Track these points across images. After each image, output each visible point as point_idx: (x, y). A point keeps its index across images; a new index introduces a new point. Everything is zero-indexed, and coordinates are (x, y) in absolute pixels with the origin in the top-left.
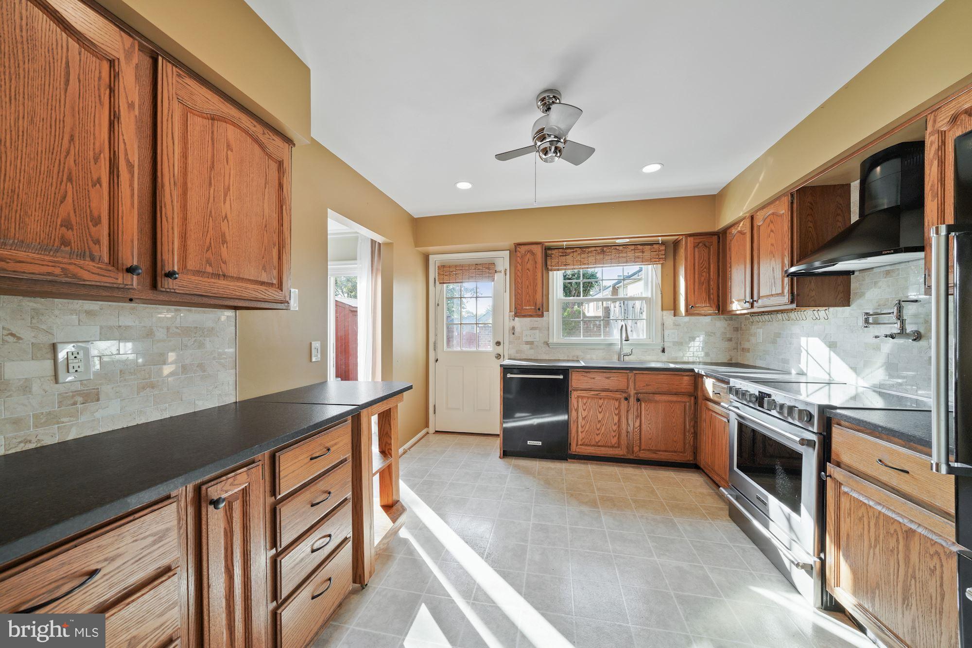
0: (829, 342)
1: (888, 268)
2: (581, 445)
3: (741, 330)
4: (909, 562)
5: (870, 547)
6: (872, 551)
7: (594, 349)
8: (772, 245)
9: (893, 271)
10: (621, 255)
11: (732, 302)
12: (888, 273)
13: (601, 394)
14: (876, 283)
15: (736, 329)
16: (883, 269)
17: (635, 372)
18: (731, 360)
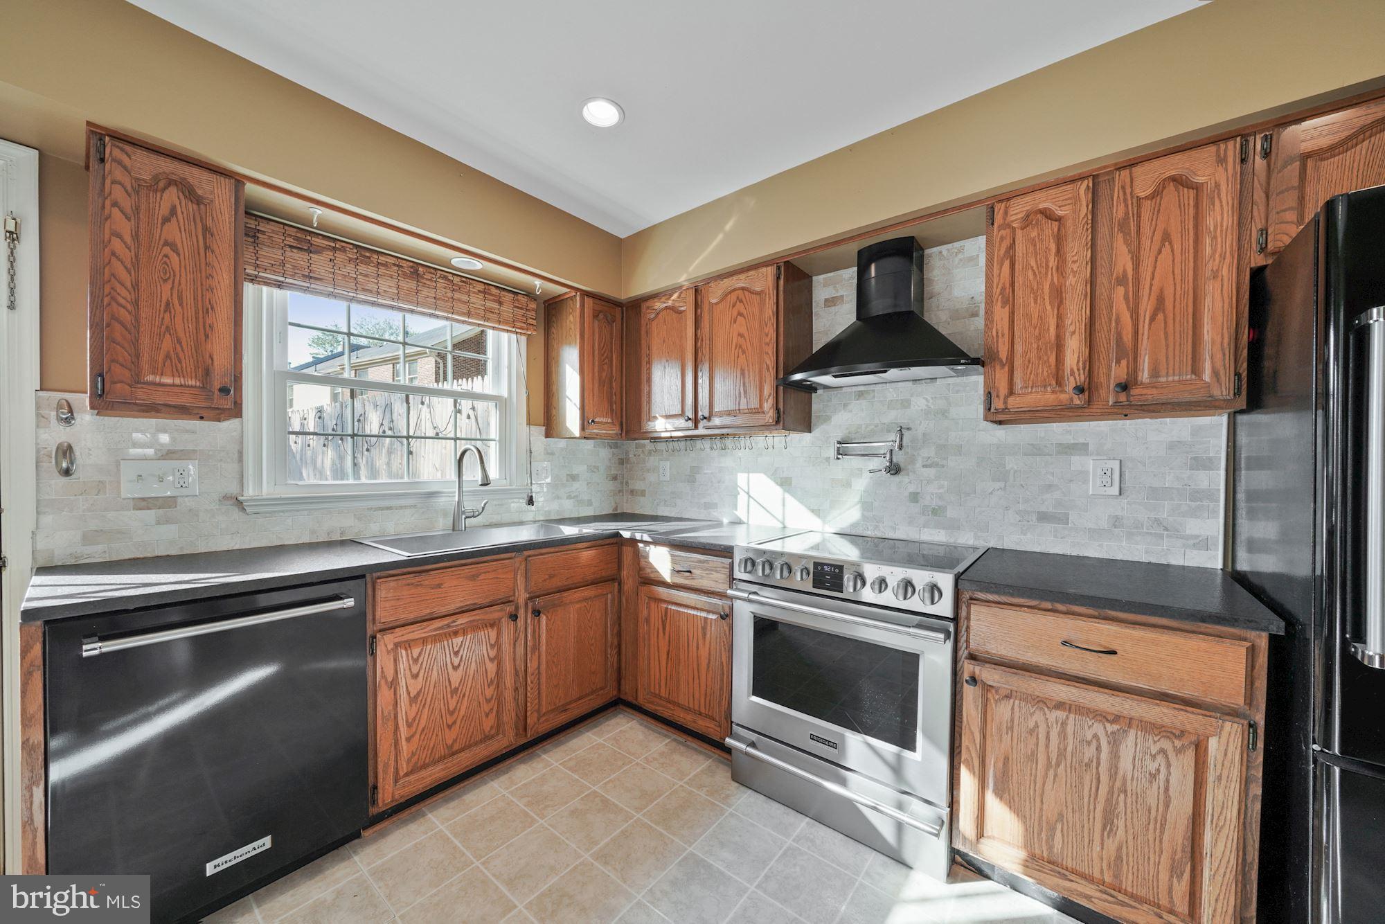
0: (781, 478)
1: (862, 388)
2: (406, 775)
3: (627, 463)
4: (1116, 773)
5: (1049, 766)
6: (1051, 772)
7: (389, 508)
8: (741, 335)
9: (867, 392)
10: (457, 295)
11: (651, 418)
12: (860, 395)
13: (459, 622)
14: (845, 405)
15: (621, 462)
16: (854, 389)
17: (526, 553)
18: (616, 509)
